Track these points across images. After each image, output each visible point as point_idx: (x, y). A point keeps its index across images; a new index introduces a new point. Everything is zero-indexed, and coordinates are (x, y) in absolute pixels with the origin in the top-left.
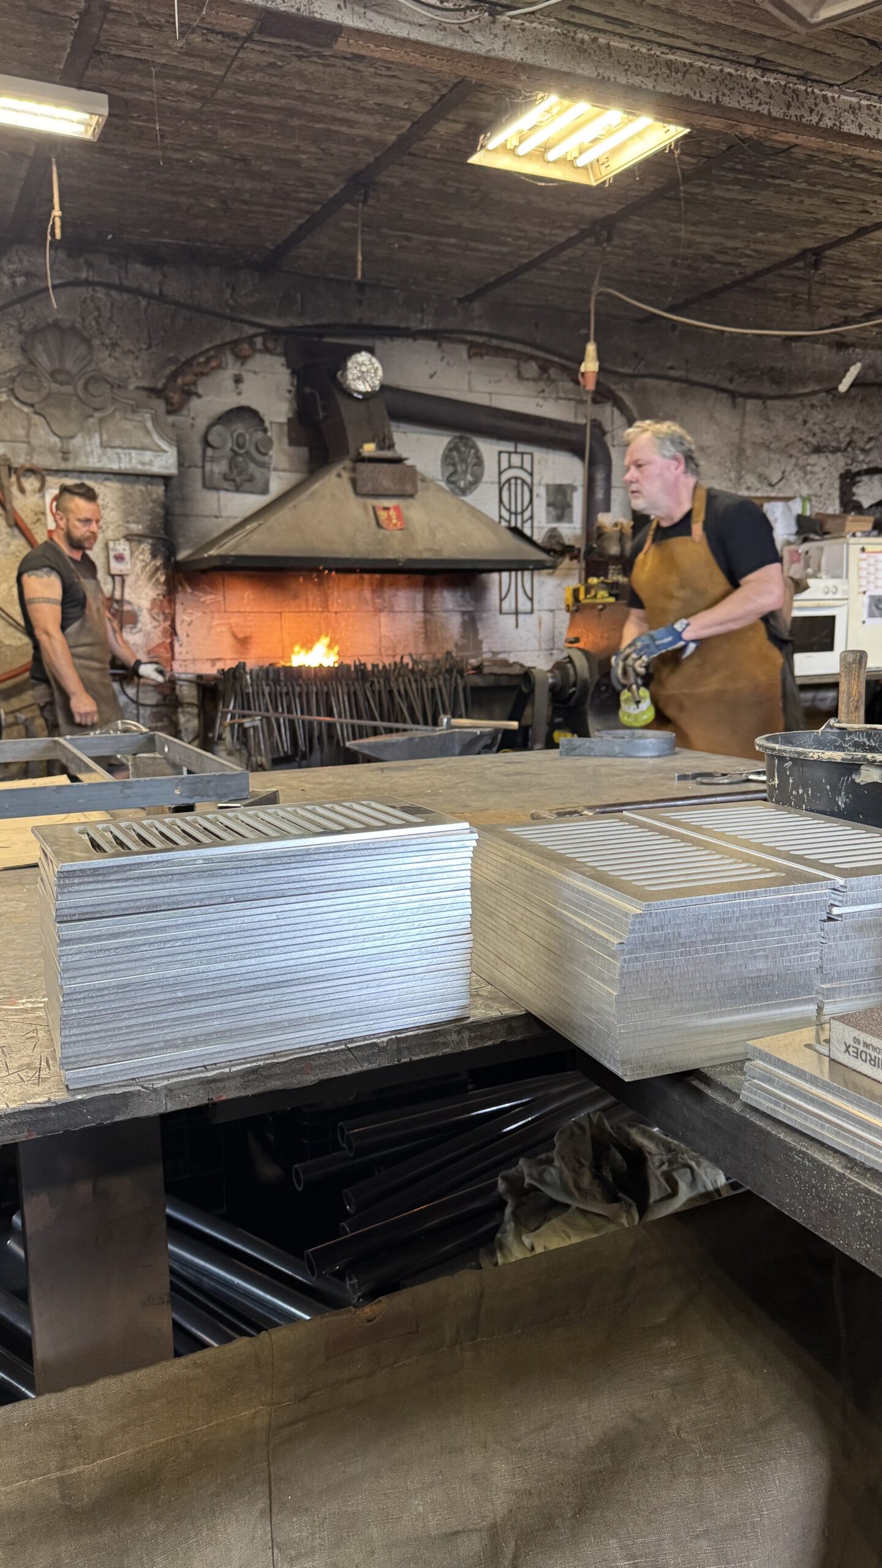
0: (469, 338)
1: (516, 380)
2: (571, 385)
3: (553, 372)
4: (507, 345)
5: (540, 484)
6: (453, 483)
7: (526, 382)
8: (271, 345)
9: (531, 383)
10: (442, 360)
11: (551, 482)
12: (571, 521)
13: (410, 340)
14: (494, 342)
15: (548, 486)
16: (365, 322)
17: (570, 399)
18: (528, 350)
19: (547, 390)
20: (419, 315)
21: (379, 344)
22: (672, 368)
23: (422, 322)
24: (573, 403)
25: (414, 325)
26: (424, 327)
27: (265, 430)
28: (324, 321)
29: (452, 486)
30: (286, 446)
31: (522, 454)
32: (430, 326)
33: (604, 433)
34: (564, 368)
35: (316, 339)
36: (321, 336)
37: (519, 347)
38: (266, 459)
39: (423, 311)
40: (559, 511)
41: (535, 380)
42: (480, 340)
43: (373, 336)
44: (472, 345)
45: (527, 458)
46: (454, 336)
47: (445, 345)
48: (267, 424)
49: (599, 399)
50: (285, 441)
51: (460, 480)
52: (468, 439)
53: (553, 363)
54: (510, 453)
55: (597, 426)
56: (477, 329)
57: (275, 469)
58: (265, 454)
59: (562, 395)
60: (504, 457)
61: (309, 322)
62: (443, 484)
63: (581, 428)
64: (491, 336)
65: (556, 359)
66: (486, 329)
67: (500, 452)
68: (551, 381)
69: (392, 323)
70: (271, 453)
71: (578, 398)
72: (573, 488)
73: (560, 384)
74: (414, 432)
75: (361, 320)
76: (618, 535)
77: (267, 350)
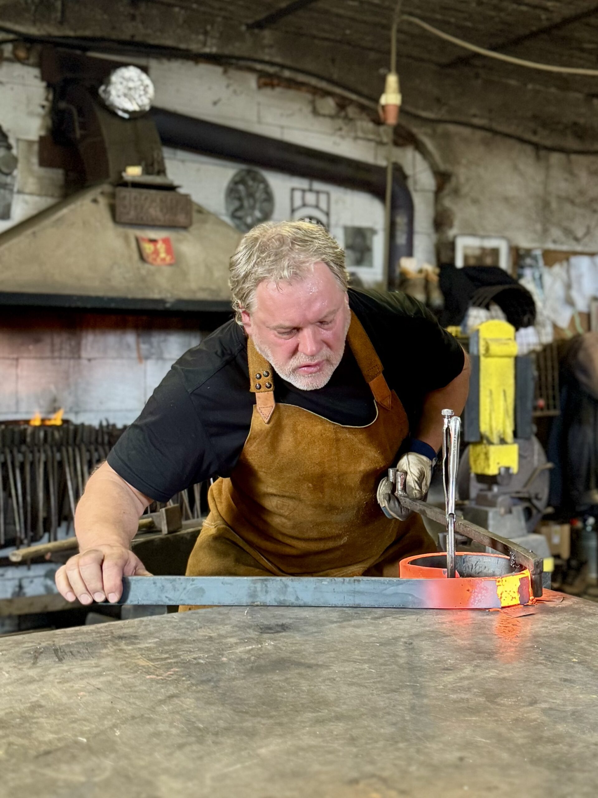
0: (259, 66)
1: (310, 116)
2: (370, 126)
3: (351, 111)
4: (301, 78)
5: (337, 225)
6: (240, 218)
7: (321, 119)
8: (22, 54)
9: (328, 121)
10: (228, 86)
11: (349, 223)
12: (371, 265)
13: (190, 64)
14: (287, 74)
15: (346, 229)
16: (138, 39)
17: (369, 140)
18: (323, 85)
19: (345, 128)
20: (201, 37)
21: (153, 64)
22: (475, 116)
23: (205, 44)
24: (373, 144)
25: (194, 47)
26: (207, 50)
27: (9, 147)
28: (88, 33)
29: (238, 222)
30: (36, 167)
31: (318, 192)
32: (214, 50)
33: (405, 177)
34: (363, 108)
35: (78, 52)
36: (85, 49)
37: (314, 81)
38: (9, 180)
39: (206, 33)
40: (358, 255)
41: (332, 117)
42: (271, 70)
43: (148, 55)
44: (262, 74)
45: (323, 198)
46: (242, 63)
47: (232, 72)
48: (12, 141)
49: (400, 141)
50: (35, 160)
51: (247, 215)
52: (256, 173)
53: (351, 101)
54: (304, 191)
55: (398, 170)
56: (267, 58)
57: (20, 192)
58: (7, 174)
59: (360, 134)
60: (298, 195)
61: (71, 34)
62: (227, 219)
63: (381, 170)
64: (283, 67)
65: (354, 97)
66: (278, 60)
67: (293, 190)
68: (348, 119)
69: (169, 42)
70: (15, 173)
71: (378, 139)
72: (373, 232)
73: (359, 124)
74: (193, 161)
75: (133, 36)
76: (423, 282)
77: (16, 59)
